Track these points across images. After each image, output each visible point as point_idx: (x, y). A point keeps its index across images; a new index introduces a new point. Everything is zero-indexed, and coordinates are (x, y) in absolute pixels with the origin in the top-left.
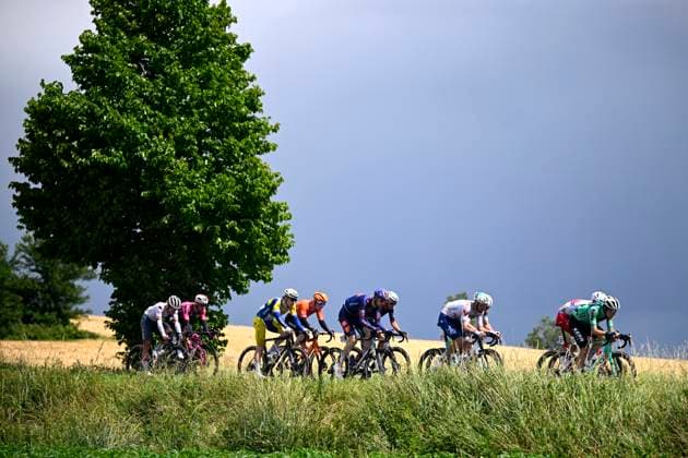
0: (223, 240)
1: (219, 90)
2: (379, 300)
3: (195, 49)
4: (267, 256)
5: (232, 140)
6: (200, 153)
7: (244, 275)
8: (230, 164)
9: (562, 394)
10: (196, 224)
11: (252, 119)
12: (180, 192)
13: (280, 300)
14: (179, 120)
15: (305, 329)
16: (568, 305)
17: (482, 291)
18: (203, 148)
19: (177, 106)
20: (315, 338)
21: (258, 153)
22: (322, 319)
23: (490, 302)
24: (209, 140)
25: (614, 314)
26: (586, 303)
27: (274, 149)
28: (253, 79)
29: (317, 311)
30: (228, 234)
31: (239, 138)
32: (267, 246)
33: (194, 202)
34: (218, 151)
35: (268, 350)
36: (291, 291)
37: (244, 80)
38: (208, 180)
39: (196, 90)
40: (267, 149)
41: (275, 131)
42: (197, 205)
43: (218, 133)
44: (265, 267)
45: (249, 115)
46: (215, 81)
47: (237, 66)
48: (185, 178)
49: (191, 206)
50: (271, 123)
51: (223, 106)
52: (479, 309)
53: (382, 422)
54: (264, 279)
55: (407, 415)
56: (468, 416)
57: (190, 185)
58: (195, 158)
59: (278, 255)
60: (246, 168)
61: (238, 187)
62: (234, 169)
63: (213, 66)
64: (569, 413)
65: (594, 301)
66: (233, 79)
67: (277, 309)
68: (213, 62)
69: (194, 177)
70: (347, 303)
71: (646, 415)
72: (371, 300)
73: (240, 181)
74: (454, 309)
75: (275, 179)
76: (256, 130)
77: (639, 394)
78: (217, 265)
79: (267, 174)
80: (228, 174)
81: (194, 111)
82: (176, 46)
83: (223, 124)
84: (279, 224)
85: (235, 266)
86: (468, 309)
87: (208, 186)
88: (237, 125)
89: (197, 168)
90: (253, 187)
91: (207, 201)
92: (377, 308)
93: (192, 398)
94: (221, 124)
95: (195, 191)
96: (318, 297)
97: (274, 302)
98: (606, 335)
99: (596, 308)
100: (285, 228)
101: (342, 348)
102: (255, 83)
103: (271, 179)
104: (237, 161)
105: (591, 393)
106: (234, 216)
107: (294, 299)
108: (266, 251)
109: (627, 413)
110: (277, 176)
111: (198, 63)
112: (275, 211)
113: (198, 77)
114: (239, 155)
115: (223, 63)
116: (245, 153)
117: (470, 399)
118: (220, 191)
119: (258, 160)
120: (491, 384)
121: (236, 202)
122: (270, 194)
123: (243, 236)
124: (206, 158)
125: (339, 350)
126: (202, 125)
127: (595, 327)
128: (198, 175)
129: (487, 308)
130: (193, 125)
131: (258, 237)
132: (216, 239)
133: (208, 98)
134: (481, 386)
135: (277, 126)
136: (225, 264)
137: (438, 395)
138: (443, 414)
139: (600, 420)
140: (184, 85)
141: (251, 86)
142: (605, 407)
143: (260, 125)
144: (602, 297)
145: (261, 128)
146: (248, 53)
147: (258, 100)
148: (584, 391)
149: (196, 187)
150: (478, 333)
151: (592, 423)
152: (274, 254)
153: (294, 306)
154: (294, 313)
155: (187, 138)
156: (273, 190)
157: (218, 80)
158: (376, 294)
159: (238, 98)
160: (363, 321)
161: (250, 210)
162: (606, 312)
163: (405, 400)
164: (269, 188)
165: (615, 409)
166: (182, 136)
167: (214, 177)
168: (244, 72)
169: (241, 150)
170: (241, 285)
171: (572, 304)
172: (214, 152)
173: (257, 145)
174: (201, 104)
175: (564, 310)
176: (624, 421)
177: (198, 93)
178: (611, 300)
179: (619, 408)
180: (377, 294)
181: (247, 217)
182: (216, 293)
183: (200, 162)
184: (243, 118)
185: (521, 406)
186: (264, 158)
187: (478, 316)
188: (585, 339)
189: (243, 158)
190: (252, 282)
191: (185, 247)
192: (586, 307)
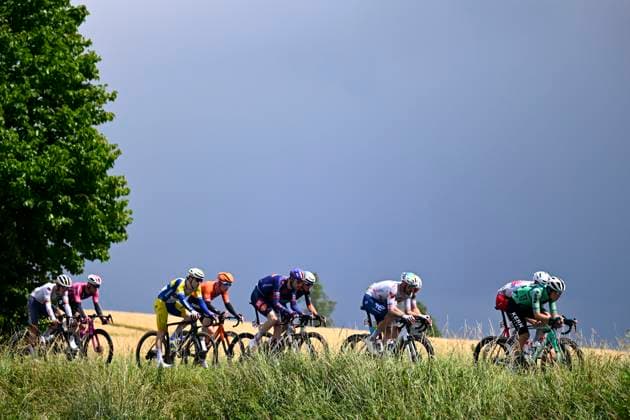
0: (57, 216)
1: (52, 55)
2: (296, 281)
3: (25, 11)
4: (103, 233)
5: (66, 109)
6: (31, 123)
7: (79, 254)
8: (62, 134)
9: (417, 382)
10: (27, 198)
11: (88, 86)
12: (10, 165)
13: (184, 280)
14: (9, 87)
15: (211, 313)
16: (508, 286)
17: (410, 271)
18: (34, 118)
19: (7, 73)
20: (222, 322)
21: (94, 123)
22: (228, 301)
23: (419, 283)
24: (41, 109)
25: (559, 296)
26: (527, 284)
27: (111, 119)
28: (88, 44)
29: (223, 294)
30: (60, 210)
31: (74, 107)
32: (103, 223)
33: (24, 175)
34: (50, 121)
35: (170, 336)
36: (196, 271)
37: (79, 45)
38: (40, 152)
39: (27, 55)
40: (103, 119)
41: (112, 99)
42: (28, 179)
43: (50, 101)
44: (101, 245)
45: (84, 83)
46: (47, 45)
47: (71, 30)
48: (15, 150)
49: (21, 180)
50: (108, 91)
51: (55, 73)
52: (407, 290)
53: (225, 411)
54: (100, 258)
55: (253, 404)
56: (317, 405)
57: (20, 157)
58: (26, 128)
59: (115, 233)
60: (81, 139)
61: (72, 160)
62: (67, 141)
63: (46, 30)
64: (425, 402)
65: (536, 282)
66: (67, 43)
67: (181, 291)
68: (45, 25)
69: (25, 149)
70: (260, 284)
71: (506, 404)
72: (286, 281)
73: (75, 153)
74: (381, 290)
75: (112, 152)
76: (92, 99)
77: (498, 381)
78: (50, 243)
79: (103, 145)
80: (61, 145)
81: (25, 77)
82: (5, 8)
83: (57, 91)
84: (116, 199)
85: (69, 244)
86: (395, 291)
87: (40, 158)
88: (71, 93)
89: (29, 139)
90: (88, 160)
91: (38, 174)
92: (293, 290)
93: (21, 386)
94: (53, 91)
95: (25, 163)
96: (222, 277)
97: (178, 283)
98: (551, 319)
99: (539, 290)
100: (123, 204)
101: (254, 334)
102: (91, 48)
103: (107, 151)
104: (71, 133)
105: (448, 381)
106: (67, 190)
107: (199, 280)
108: (102, 228)
109: (485, 402)
110: (114, 148)
111: (30, 26)
112: (112, 185)
113: (28, 41)
114: (73, 125)
115: (56, 26)
116: (79, 123)
117: (320, 387)
118: (52, 164)
119: (94, 131)
120: (341, 370)
121: (69, 175)
122: (107, 168)
123: (76, 213)
124: (37, 128)
125: (250, 336)
126: (33, 93)
127: (538, 311)
128: (29, 147)
129: (416, 290)
130: (24, 92)
131: (94, 213)
132: (49, 216)
133: (40, 64)
134: (331, 373)
135: (114, 94)
136: (58, 242)
137: (285, 382)
138: (291, 403)
139: (457, 409)
140: (15, 49)
141: (86, 51)
142: (463, 395)
143: (96, 93)
144: (545, 277)
145: (97, 96)
146: (84, 16)
147: (94, 66)
148: (440, 378)
149: (27, 159)
150: (406, 317)
151: (449, 412)
152: (111, 231)
153: (200, 288)
154: (200, 296)
155: (17, 106)
156: (110, 162)
157: (51, 45)
158: (291, 274)
159: (72, 64)
160: (279, 304)
161: (84, 184)
162: (551, 294)
163: (249, 388)
164: (105, 160)
165: (473, 397)
166: (12, 104)
167: (47, 149)
168: (79, 36)
169: (76, 120)
170: (75, 265)
171: (513, 286)
172: (47, 123)
173: (94, 114)
174: (32, 70)
175: (504, 291)
176: (483, 410)
177: (28, 59)
178: (556, 280)
179: (478, 396)
180: (293, 275)
181: (81, 192)
182: (48, 273)
183: (31, 132)
184: (78, 86)
185: (373, 394)
186: (100, 129)
187: (405, 299)
188: (525, 324)
189: (78, 128)
190: (87, 261)
191: (15, 224)
192: (528, 288)
